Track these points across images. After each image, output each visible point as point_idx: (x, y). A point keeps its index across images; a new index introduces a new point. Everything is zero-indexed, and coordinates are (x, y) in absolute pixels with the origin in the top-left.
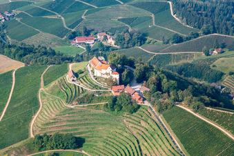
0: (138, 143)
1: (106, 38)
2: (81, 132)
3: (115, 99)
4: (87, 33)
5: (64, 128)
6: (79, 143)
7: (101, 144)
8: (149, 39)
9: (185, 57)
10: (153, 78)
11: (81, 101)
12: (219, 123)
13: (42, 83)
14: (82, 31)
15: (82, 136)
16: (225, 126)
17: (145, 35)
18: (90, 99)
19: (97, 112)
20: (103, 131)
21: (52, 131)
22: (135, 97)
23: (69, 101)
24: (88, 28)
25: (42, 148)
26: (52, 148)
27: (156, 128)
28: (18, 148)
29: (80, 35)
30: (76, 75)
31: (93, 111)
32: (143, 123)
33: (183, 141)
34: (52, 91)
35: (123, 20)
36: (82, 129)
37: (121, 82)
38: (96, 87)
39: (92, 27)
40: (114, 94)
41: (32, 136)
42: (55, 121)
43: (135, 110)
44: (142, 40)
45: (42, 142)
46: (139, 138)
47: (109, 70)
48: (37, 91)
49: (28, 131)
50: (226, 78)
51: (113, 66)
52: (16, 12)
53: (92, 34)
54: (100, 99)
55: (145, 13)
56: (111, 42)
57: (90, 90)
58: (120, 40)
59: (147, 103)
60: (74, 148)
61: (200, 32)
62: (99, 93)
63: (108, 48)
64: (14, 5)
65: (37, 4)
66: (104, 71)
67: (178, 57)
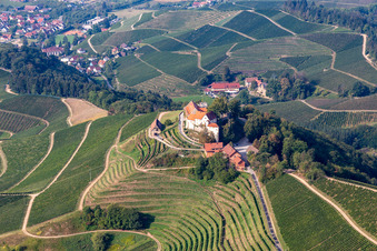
0: (224, 223)
1: (255, 86)
2: (150, 206)
3: (204, 164)
4: (231, 78)
5: (129, 201)
6: (144, 221)
7: (174, 225)
8: (318, 88)
9: (368, 117)
10: (273, 135)
11: (158, 164)
12: (338, 200)
13: (118, 138)
14: (223, 74)
15: (152, 212)
16: (345, 206)
17: (315, 83)
18: (171, 160)
19: (179, 179)
20: (182, 207)
21: (108, 203)
22: (235, 159)
23: (142, 163)
24: (233, 70)
25: (91, 225)
26: (106, 227)
27: (252, 203)
28: (58, 224)
29: (220, 80)
30: (161, 127)
31: (173, 178)
32: (238, 198)
34: (126, 148)
35: (287, 60)
36: (153, 202)
37: (223, 139)
38: (184, 144)
40: (207, 155)
41: (81, 208)
42: (117, 189)
43: (231, 179)
44: (308, 90)
45: (92, 217)
46: (228, 217)
47: (205, 120)
48: (107, 149)
49: (76, 202)
51: (211, 115)
52: (139, 45)
53: (238, 78)
54: (185, 162)
55: (324, 50)
56: (262, 91)
57: (173, 148)
58: (274, 89)
59: (250, 170)
60: (137, 229)
62: (185, 152)
63: (254, 100)
64: (139, 35)
65: (171, 34)
66: (198, 122)
67: (358, 118)
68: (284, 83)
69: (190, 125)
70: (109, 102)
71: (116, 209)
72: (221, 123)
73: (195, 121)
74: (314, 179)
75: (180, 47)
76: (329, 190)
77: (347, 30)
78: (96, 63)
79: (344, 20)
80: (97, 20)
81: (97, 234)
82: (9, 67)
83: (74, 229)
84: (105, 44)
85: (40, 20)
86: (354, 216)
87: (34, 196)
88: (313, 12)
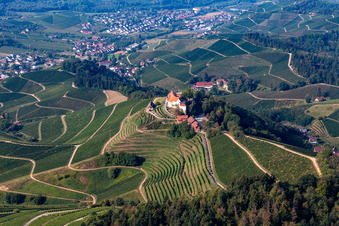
0: (184, 162)
1: (222, 84)
2: (144, 152)
3: (176, 128)
4: (208, 79)
5: (131, 149)
6: (139, 161)
7: (157, 163)
8: (260, 86)
9: (288, 103)
10: (219, 111)
11: (150, 128)
13: (130, 113)
14: (203, 77)
15: (144, 156)
17: (258, 82)
18: (157, 125)
19: (161, 137)
20: (162, 152)
23: (140, 127)
24: (209, 75)
25: (108, 163)
26: (116, 164)
27: (201, 151)
28: (89, 162)
29: (202, 80)
30: (153, 106)
31: (158, 136)
32: (194, 148)
33: (216, 162)
34: (133, 119)
35: (243, 69)
36: (145, 150)
38: (165, 116)
39: (213, 74)
40: (178, 122)
41: (103, 153)
42: (125, 142)
43: (191, 137)
44: (253, 87)
46: (187, 159)
47: (178, 102)
48: (122, 120)
49: (100, 149)
52: (157, 60)
53: (213, 80)
54: (165, 126)
55: (265, 63)
56: (225, 87)
57: (159, 118)
58: (232, 86)
59: (202, 132)
60: (135, 166)
61: (307, 81)
62: (166, 121)
64: (157, 54)
65: (177, 54)
66: (174, 103)
67: (282, 103)
68: (239, 82)
69: (170, 105)
70: (130, 93)
71: (122, 154)
72: (188, 104)
73: (173, 103)
74: (237, 136)
76: (245, 143)
77: (281, 51)
78: (130, 71)
79: (279, 44)
81: (110, 168)
82: (75, 72)
83: (98, 165)
84: (137, 59)
85: (101, 45)
87: (77, 146)
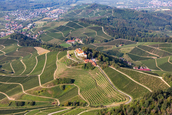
0: (95, 81)
1: (79, 41)
2: (73, 77)
3: (86, 65)
4: (72, 39)
5: (67, 76)
6: (73, 81)
7: (81, 82)
8: (95, 41)
9: (109, 47)
10: (99, 56)
11: (73, 65)
12: (126, 73)
13: (57, 58)
14: (70, 38)
15: (74, 79)
16: (128, 75)
17: (94, 39)
18: (76, 64)
20: (81, 76)
21: (63, 77)
22: (93, 64)
23: (68, 65)
25: (59, 83)
26: (63, 83)
28: (50, 84)
30: (70, 55)
31: (78, 69)
32: (97, 74)
33: (112, 80)
34: (61, 61)
35: (85, 34)
37: (88, 58)
38: (78, 60)
39: (73, 36)
40: (85, 62)
41: (55, 79)
42: (63, 73)
43: (93, 69)
45: (59, 81)
48: (56, 62)
50: (125, 55)
51: (84, 52)
52: (45, 31)
53: (74, 39)
54: (80, 65)
56: (81, 42)
57: (76, 61)
59: (98, 66)
60: (71, 83)
62: (79, 62)
63: (80, 44)
64: (44, 28)
65: (52, 28)
66: (81, 54)
73: (80, 54)
75: (55, 31)
76: (123, 71)
77: (97, 26)
78: (35, 36)
80: (31, 25)
81: (61, 85)
83: (54, 85)
85: (16, 25)
86: (133, 78)
87: (39, 76)
88: (87, 21)
